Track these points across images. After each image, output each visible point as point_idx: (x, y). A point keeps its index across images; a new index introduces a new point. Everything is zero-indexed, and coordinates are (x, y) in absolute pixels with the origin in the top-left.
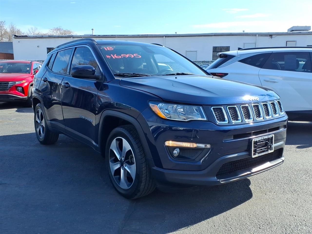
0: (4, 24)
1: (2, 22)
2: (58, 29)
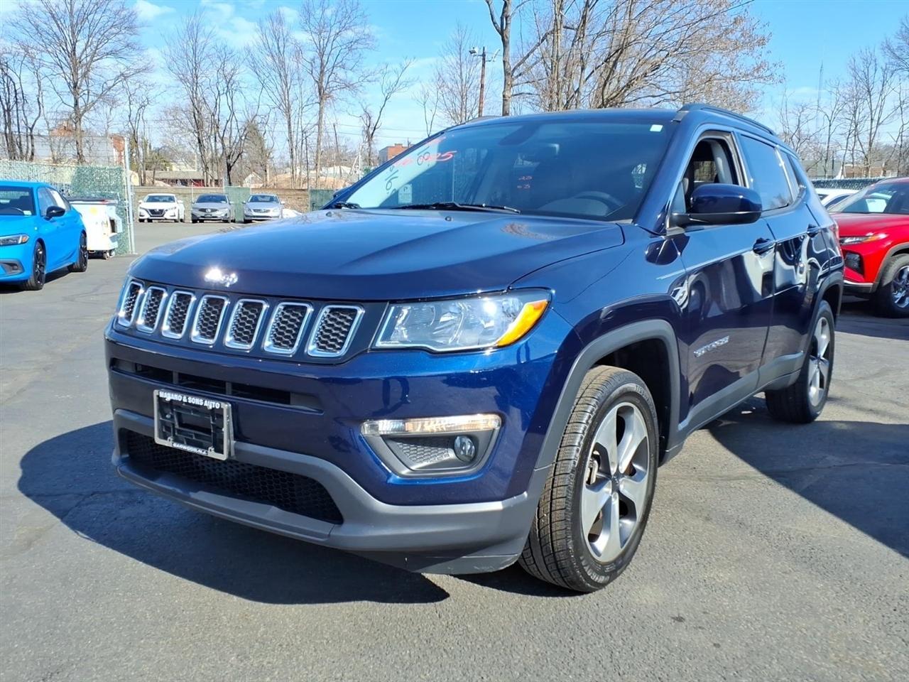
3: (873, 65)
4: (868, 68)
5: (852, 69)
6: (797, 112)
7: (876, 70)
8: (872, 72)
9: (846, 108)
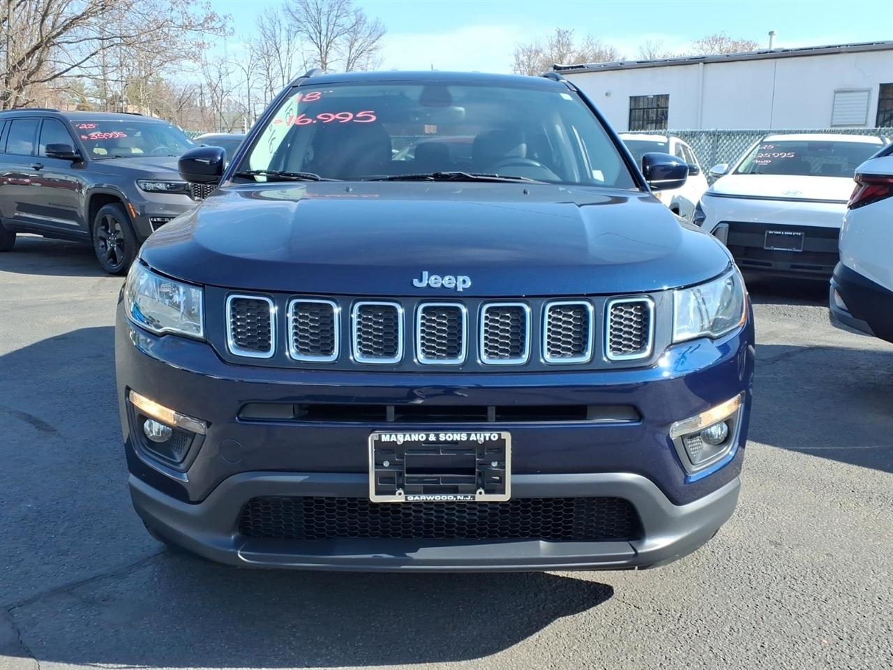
0: (572, 36)
1: (567, 32)
2: (717, 40)
3: (278, 24)
4: (274, 27)
5: (261, 27)
6: (217, 65)
7: (281, 30)
8: (278, 32)
9: (260, 63)
